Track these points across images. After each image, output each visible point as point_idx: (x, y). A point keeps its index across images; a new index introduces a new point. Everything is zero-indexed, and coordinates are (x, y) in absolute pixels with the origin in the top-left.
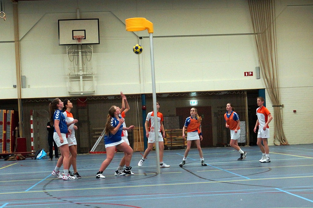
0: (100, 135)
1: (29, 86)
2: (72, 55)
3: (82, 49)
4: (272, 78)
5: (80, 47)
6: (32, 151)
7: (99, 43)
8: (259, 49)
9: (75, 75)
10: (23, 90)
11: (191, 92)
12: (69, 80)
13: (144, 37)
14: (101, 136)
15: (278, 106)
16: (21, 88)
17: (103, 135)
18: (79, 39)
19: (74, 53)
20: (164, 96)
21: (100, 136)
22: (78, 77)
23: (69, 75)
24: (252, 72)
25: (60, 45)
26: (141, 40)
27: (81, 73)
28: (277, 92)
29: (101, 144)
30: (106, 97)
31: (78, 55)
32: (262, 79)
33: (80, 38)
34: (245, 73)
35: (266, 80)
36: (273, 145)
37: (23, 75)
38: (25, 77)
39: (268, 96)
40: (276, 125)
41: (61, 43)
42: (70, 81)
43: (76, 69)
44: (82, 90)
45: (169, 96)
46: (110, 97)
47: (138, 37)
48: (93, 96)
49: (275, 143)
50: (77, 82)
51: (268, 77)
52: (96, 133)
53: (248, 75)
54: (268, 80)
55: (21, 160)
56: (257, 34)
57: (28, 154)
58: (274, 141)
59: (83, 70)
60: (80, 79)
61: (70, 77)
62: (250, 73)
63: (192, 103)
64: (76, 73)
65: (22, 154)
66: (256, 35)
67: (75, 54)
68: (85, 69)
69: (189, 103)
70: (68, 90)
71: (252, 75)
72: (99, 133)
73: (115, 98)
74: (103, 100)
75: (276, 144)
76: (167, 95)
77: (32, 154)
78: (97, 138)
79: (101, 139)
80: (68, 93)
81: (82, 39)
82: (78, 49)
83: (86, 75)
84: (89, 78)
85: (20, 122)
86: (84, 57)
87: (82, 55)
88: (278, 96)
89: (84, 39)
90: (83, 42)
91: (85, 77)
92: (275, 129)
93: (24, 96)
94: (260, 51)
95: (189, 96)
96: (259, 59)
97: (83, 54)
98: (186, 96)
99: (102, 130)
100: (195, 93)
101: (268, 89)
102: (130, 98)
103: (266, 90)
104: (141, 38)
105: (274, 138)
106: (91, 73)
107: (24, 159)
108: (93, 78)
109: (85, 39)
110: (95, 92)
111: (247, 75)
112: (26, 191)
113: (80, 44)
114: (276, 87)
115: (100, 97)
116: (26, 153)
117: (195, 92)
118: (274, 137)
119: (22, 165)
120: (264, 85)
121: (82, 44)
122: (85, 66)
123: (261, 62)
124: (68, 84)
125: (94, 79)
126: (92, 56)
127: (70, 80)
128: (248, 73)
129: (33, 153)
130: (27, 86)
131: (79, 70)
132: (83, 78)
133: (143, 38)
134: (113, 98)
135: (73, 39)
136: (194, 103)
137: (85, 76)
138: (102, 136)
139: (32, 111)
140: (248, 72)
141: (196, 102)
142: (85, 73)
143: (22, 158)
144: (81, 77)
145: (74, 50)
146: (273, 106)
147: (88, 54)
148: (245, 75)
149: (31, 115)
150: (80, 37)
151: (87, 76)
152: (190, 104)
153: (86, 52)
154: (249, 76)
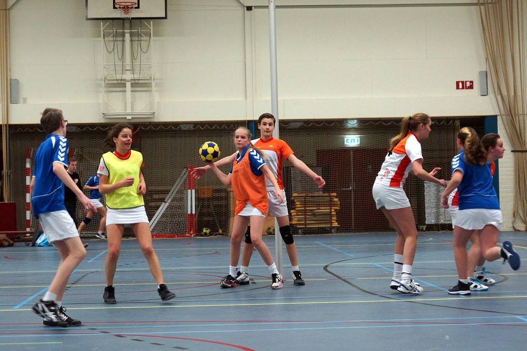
0: (163, 200)
1: (25, 100)
2: (112, 39)
3: (131, 28)
4: (512, 93)
5: (127, 25)
6: (28, 230)
7: (166, 18)
8: (487, 35)
9: (117, 80)
10: (13, 107)
11: (347, 120)
12: (103, 89)
13: (256, 7)
14: (165, 202)
15: (522, 151)
16: (9, 102)
17: (169, 201)
18: (126, 8)
19: (116, 37)
20: (293, 125)
21: (164, 204)
22: (121, 84)
23: (105, 78)
24: (472, 82)
25: (88, 19)
26: (249, 12)
27: (128, 76)
28: (522, 122)
29: (164, 219)
30: (176, 124)
31: (123, 41)
32: (491, 95)
33: (127, 6)
34: (458, 83)
35: (499, 97)
36: (511, 229)
37: (13, 78)
38: (17, 81)
39: (504, 131)
40: (518, 189)
41: (89, 17)
42: (106, 92)
43: (119, 68)
44: (129, 111)
45: (302, 126)
46: (185, 125)
47: (243, 6)
48: (150, 123)
49: (515, 226)
50: (120, 93)
51: (505, 93)
52: (155, 196)
53: (463, 88)
54: (504, 98)
55: (5, 247)
56: (483, 4)
57: (18, 236)
58: (513, 222)
59: (132, 71)
60: (126, 87)
61: (107, 84)
62: (468, 84)
63: (349, 141)
64: (119, 77)
65: (7, 235)
66: (482, 7)
67: (118, 39)
68: (137, 68)
69: (344, 142)
70: (103, 110)
71: (471, 87)
72: (161, 196)
73: (194, 127)
74: (171, 130)
75: (517, 228)
76: (299, 124)
77: (27, 235)
78: (158, 207)
79: (164, 210)
80: (102, 115)
81: (132, 8)
82: (123, 28)
83: (139, 80)
84: (144, 87)
85: (5, 171)
86: (135, 44)
87: (131, 41)
88: (522, 131)
89: (136, 8)
90: (134, 14)
91: (135, 84)
92: (516, 197)
93: (15, 120)
94: (488, 39)
95: (343, 126)
96: (487, 56)
97: (133, 38)
98: (337, 126)
99: (167, 192)
100: (355, 121)
101: (504, 117)
102: (224, 127)
103: (499, 118)
104: (249, 8)
105: (514, 216)
106: (148, 77)
107: (11, 245)
108: (152, 87)
109: (138, 7)
110: (156, 115)
111: (461, 87)
112: (16, 309)
113: (128, 19)
114: (521, 112)
115: (166, 124)
116: (16, 234)
117: (355, 119)
118: (514, 213)
119: (6, 257)
120: (496, 107)
121: (132, 18)
122: (137, 63)
123: (490, 60)
124: (102, 98)
125: (154, 88)
126: (152, 42)
127: (105, 89)
128: (463, 82)
129: (28, 233)
130: (21, 100)
131: (124, 70)
132: (133, 85)
133: (253, 8)
134: (192, 127)
135: (115, 8)
136: (353, 141)
137: (137, 82)
138: (167, 204)
139: (28, 150)
140: (465, 80)
141: (356, 139)
142: (136, 76)
143: (6, 243)
144: (128, 85)
145: (115, 31)
146: (512, 151)
147: (144, 38)
148: (458, 88)
149: (26, 158)
150: (128, 4)
151: (140, 82)
152: (346, 143)
153: (139, 35)
154: (465, 90)
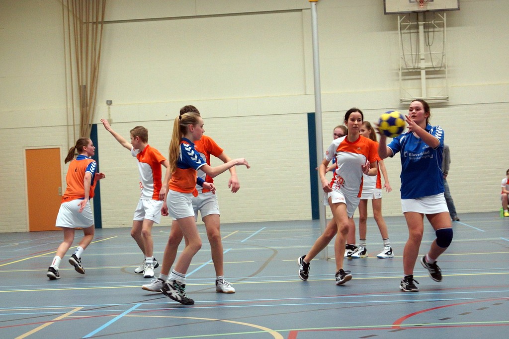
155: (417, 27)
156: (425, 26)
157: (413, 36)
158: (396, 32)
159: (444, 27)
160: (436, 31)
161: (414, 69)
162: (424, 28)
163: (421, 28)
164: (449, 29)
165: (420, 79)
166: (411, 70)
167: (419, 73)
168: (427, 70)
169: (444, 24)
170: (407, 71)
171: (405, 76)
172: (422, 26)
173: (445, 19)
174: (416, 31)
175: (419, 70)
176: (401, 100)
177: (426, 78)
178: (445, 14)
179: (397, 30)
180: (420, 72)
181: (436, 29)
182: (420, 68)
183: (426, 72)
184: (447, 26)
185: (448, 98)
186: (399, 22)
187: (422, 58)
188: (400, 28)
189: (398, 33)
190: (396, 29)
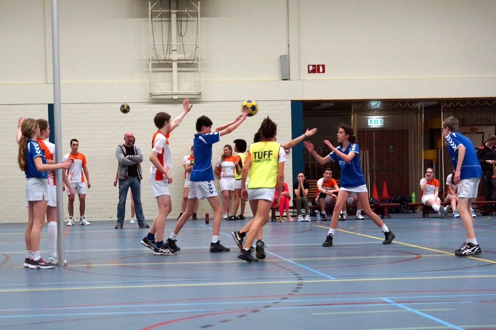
155: (169, 15)
156: (178, 15)
157: (165, 24)
158: (147, 19)
159: (198, 17)
160: (189, 21)
161: (165, 60)
162: (177, 16)
163: (174, 16)
164: (203, 19)
165: (172, 71)
166: (162, 62)
167: (171, 66)
168: (179, 62)
169: (198, 13)
170: (157, 62)
171: (155, 67)
172: (175, 15)
173: (199, 8)
174: (168, 19)
175: (170, 62)
176: (151, 94)
177: (178, 71)
178: (199, 3)
179: (148, 17)
180: (172, 64)
181: (189, 19)
182: (171, 60)
183: (178, 64)
184: (201, 16)
185: (200, 93)
186: (150, 9)
187: (173, 49)
188: (151, 15)
189: (148, 21)
190: (146, 16)
